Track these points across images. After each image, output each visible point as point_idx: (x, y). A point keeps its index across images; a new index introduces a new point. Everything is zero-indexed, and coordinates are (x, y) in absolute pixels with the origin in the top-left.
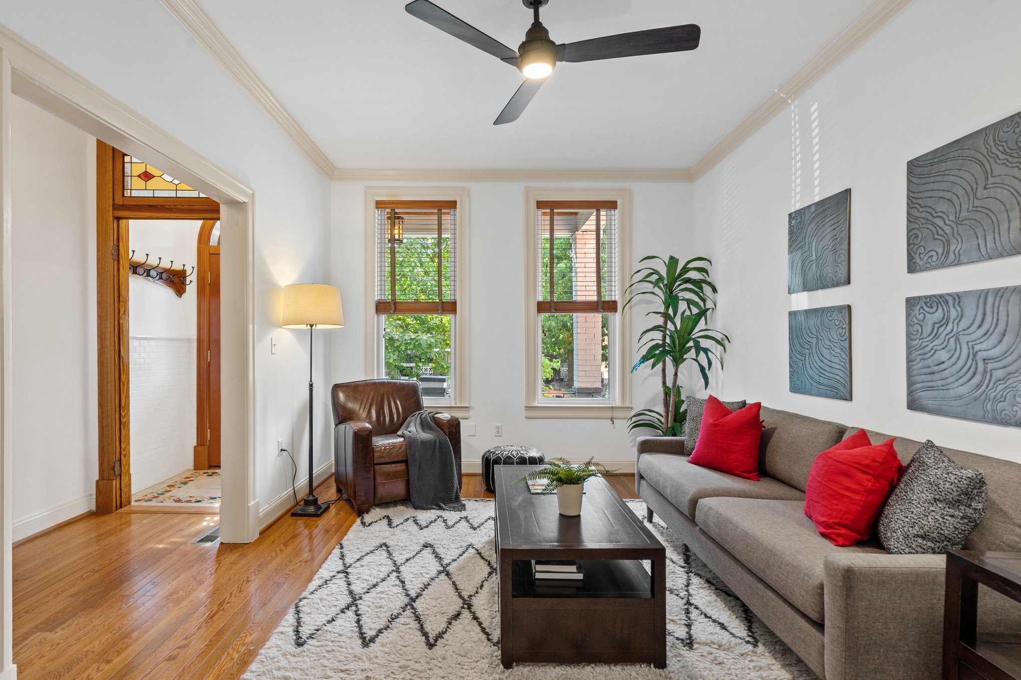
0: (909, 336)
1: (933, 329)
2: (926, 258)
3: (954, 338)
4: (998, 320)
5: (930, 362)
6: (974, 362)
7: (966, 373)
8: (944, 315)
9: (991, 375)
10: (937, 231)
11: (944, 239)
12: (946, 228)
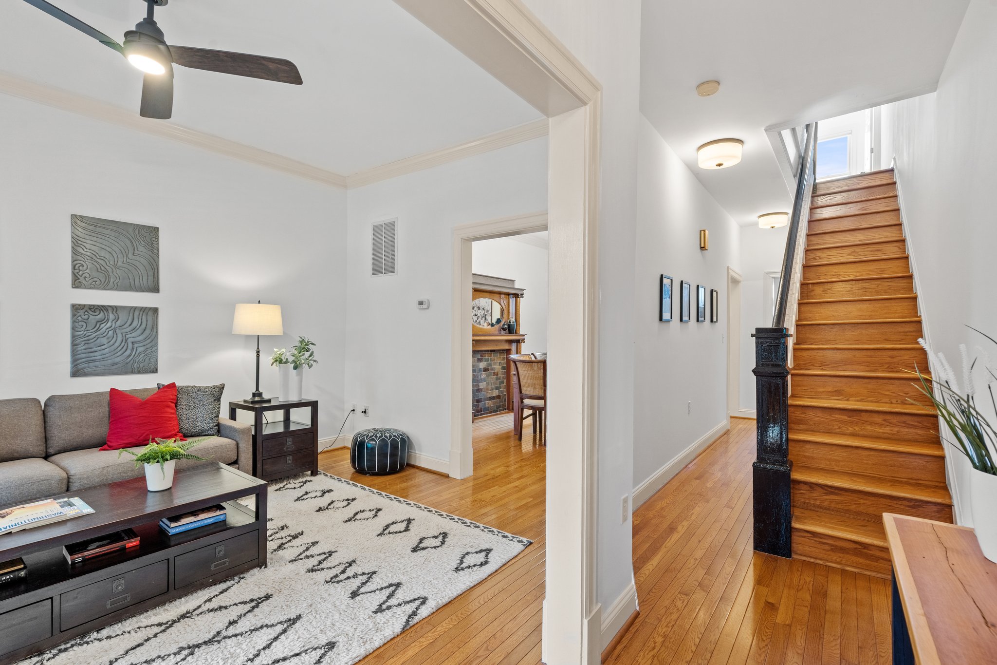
0: (73, 329)
1: (96, 325)
2: (90, 281)
3: (113, 331)
4: (141, 322)
5: (91, 345)
6: (126, 344)
7: (121, 350)
8: (105, 318)
9: (136, 350)
10: (100, 267)
11: (106, 273)
12: (107, 267)
